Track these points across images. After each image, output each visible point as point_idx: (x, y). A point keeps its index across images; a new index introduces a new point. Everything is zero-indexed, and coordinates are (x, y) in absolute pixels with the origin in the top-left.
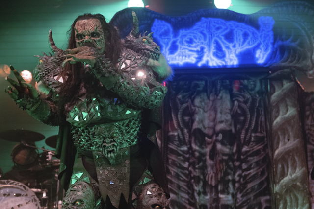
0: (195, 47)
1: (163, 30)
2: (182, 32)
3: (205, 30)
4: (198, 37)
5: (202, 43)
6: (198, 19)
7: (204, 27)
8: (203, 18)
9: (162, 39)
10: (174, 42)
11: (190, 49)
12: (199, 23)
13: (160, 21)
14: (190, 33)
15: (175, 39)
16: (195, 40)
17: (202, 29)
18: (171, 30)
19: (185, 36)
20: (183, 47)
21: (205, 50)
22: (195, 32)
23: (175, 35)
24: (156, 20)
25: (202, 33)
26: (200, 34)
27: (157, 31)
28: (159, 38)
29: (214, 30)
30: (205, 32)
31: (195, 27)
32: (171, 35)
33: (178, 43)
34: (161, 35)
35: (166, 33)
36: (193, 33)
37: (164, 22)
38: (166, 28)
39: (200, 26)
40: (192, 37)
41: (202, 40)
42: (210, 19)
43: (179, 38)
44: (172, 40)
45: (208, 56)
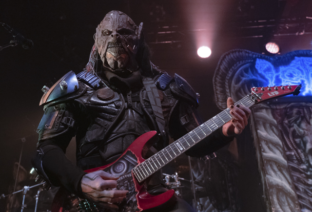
0: (296, 80)
1: (265, 67)
2: (282, 68)
3: (300, 66)
4: (296, 73)
5: (301, 77)
6: (293, 58)
7: (299, 64)
8: (296, 58)
9: (267, 74)
10: (277, 77)
11: (292, 81)
12: (294, 62)
13: (261, 60)
14: (289, 69)
15: (277, 74)
16: (294, 74)
17: (298, 66)
18: (272, 67)
19: (285, 71)
20: (286, 80)
21: (306, 82)
22: (293, 68)
23: (277, 71)
24: (258, 59)
25: (298, 68)
26: (297, 70)
27: (261, 68)
28: (263, 73)
29: (308, 67)
30: (301, 68)
31: (292, 65)
32: (274, 71)
33: (280, 77)
34: (265, 71)
35: (268, 70)
36: (291, 69)
37: (265, 61)
38: (267, 65)
39: (296, 64)
40: (292, 72)
41: (301, 75)
42: (302, 58)
43: (280, 73)
44: (275, 75)
45: (309, 87)
